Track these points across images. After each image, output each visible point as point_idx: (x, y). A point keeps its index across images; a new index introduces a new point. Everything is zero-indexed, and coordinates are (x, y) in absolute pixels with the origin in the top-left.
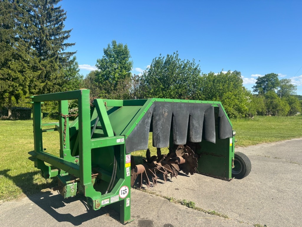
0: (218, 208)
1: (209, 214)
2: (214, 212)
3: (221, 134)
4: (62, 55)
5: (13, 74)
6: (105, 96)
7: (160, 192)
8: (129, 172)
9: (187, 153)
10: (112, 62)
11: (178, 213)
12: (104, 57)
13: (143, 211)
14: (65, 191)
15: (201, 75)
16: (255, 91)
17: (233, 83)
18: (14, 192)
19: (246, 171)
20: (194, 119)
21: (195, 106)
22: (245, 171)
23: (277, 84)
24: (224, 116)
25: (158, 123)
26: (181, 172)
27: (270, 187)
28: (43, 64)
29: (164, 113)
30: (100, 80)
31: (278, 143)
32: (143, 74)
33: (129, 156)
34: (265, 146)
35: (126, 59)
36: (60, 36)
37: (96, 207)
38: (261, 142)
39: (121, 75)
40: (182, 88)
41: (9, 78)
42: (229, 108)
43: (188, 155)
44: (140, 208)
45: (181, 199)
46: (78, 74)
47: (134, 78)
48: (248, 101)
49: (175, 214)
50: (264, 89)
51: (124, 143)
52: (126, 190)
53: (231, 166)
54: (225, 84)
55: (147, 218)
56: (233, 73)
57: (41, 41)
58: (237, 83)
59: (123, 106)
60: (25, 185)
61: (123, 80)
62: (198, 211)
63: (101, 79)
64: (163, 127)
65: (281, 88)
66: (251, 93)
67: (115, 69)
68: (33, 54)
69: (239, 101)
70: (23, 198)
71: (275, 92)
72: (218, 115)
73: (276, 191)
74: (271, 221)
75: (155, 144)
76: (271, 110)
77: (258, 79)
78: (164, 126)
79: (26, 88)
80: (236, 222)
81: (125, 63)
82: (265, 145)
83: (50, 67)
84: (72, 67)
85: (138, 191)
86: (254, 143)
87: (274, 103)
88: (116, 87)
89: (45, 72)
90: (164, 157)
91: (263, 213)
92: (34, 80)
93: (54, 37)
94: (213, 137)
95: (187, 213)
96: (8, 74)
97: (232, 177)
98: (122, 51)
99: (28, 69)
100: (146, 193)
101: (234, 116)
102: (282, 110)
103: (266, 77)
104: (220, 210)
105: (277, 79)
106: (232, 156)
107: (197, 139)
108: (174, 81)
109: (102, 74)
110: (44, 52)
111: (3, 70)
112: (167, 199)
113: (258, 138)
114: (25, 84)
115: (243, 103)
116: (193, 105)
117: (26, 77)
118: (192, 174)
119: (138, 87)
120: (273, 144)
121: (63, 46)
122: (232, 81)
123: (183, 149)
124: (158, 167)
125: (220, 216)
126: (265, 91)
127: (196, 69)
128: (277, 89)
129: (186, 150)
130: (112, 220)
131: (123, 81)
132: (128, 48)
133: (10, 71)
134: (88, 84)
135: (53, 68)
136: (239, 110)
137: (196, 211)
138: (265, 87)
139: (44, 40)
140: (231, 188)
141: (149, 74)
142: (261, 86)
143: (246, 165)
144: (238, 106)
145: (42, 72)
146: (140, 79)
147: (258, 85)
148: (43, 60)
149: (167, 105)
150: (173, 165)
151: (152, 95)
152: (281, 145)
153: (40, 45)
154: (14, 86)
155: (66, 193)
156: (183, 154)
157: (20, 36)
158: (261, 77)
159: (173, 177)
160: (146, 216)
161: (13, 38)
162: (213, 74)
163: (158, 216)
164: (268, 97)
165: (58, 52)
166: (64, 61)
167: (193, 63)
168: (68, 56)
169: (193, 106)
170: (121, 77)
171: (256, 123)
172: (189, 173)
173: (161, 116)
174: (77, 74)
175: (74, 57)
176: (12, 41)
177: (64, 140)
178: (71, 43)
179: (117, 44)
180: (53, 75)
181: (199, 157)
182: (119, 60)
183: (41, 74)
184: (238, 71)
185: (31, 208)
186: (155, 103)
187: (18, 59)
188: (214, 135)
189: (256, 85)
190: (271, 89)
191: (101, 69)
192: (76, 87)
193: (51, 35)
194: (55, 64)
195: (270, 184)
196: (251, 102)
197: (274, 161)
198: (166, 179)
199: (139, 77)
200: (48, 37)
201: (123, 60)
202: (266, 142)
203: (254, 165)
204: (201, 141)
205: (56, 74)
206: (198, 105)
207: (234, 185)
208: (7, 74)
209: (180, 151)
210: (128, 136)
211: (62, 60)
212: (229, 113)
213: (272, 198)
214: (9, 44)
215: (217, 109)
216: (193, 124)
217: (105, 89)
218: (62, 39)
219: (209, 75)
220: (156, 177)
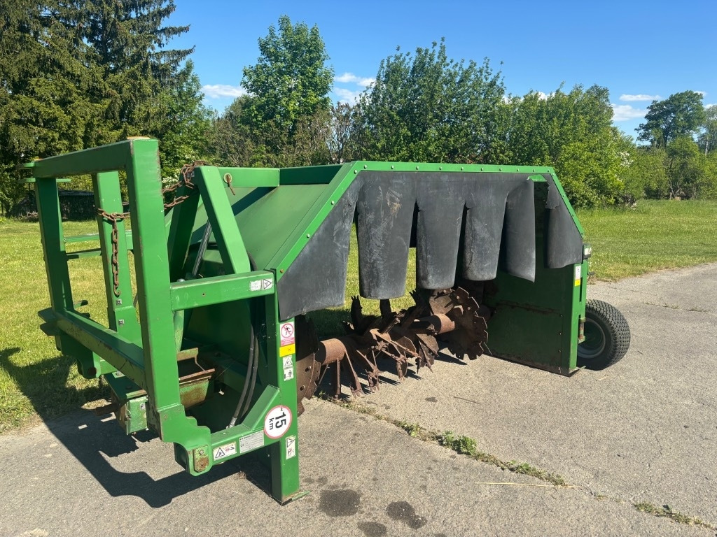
0: (536, 456)
1: (513, 474)
2: (524, 468)
3: (553, 256)
4: (158, 59)
5: (42, 108)
6: (269, 159)
7: (387, 408)
8: (292, 370)
9: (461, 307)
10: (281, 73)
11: (429, 468)
12: (261, 60)
13: (337, 465)
14: (127, 416)
15: (506, 99)
16: (644, 137)
17: (588, 118)
18: (14, 410)
19: (616, 349)
20: (477, 217)
21: (480, 182)
22: (612, 350)
23: (698, 118)
24: (560, 206)
25: (372, 233)
26: (446, 351)
27: (679, 393)
28: (113, 83)
29: (392, 205)
30: (254, 120)
31: (697, 269)
32: (359, 102)
33: (288, 326)
34: (665, 278)
35: (317, 62)
36: (151, 10)
37: (198, 468)
38: (654, 269)
39: (306, 106)
40: (459, 134)
41: (34, 120)
42: (575, 182)
43: (462, 310)
44: (329, 454)
45: (441, 429)
46: (200, 105)
47: (338, 111)
48: (623, 164)
49: (421, 474)
50: (666, 132)
51: (272, 292)
52: (284, 415)
53: (577, 338)
54: (567, 121)
55: (344, 486)
56: (588, 92)
57: (104, 22)
58: (597, 118)
59: (281, 184)
60: (45, 391)
61: (309, 117)
62: (484, 463)
63: (256, 116)
64: (386, 244)
65: (708, 128)
66: (633, 142)
67: (290, 90)
68: (88, 58)
69: (600, 165)
70: (34, 426)
71: (693, 139)
72: (544, 204)
73: (696, 404)
74: (682, 492)
75: (366, 291)
76: (680, 186)
77: (651, 107)
78: (389, 241)
79: (76, 143)
80: (585, 497)
81: (314, 74)
82: (666, 276)
83: (130, 90)
84: (185, 89)
85: (330, 404)
86: (637, 271)
87: (689, 167)
88: (294, 136)
89: (121, 102)
90: (397, 319)
91: (659, 468)
92: (95, 123)
93: (136, 11)
94: (529, 264)
95: (454, 469)
96: (32, 110)
97: (579, 365)
98: (306, 43)
99: (79, 95)
100: (350, 412)
101: (586, 201)
102: (709, 185)
103: (673, 101)
104: (543, 461)
105: (699, 107)
106: (578, 312)
107: (486, 271)
108: (436, 116)
109: (259, 103)
110: (115, 52)
111: (19, 99)
112: (403, 427)
113: (647, 256)
114: (74, 132)
115: (611, 169)
116: (474, 179)
117: (74, 116)
118: (472, 357)
119: (348, 134)
120: (686, 273)
121: (160, 36)
122: (586, 113)
123: (450, 296)
124: (381, 346)
125: (541, 478)
126: (669, 137)
127: (493, 84)
128: (699, 130)
129: (458, 297)
130: (251, 490)
131: (310, 121)
132: (320, 34)
133: (35, 103)
134: (224, 131)
135: (139, 91)
136: (601, 187)
137: (477, 463)
138: (669, 128)
139: (112, 21)
140: (573, 396)
141: (375, 101)
142: (657, 126)
143: (615, 335)
144: (599, 177)
145: (112, 102)
146: (352, 113)
147: (652, 122)
148: (114, 71)
149: (400, 181)
150: (423, 337)
151: (383, 154)
152: (705, 275)
153: (103, 34)
154: (49, 140)
155: (129, 422)
156: (449, 309)
157: (53, 14)
158: (659, 102)
159: (423, 366)
160: (343, 478)
161: (36, 17)
162: (536, 97)
163: (375, 479)
164: (675, 153)
165: (149, 50)
166: (165, 74)
167: (485, 69)
168: (173, 61)
169: (476, 182)
170: (305, 110)
171: (641, 218)
172: (466, 356)
173: (382, 213)
174: (197, 106)
175: (188, 62)
176: (34, 26)
177: (114, 283)
178: (178, 27)
179: (293, 24)
180: (140, 110)
181: (492, 314)
182: (300, 67)
183: (110, 107)
184: (602, 86)
185: (50, 455)
186: (363, 175)
187: (52, 72)
188: (530, 258)
189: (645, 122)
190: (683, 132)
191: (256, 91)
192: (197, 140)
193: (127, 6)
194: (144, 82)
195: (679, 383)
196: (631, 166)
197: (688, 320)
198: (404, 372)
199: (350, 110)
200: (122, 13)
201: (310, 66)
202: (667, 268)
203: (638, 330)
204: (494, 276)
205: (147, 107)
206: (490, 179)
207: (582, 387)
208: (29, 111)
209: (441, 299)
210: (284, 272)
211: (160, 72)
212: (574, 195)
213: (685, 423)
214: (27, 35)
215: (542, 189)
216: (475, 230)
217: (267, 143)
218: (155, 15)
219: (525, 100)
220: (374, 371)
